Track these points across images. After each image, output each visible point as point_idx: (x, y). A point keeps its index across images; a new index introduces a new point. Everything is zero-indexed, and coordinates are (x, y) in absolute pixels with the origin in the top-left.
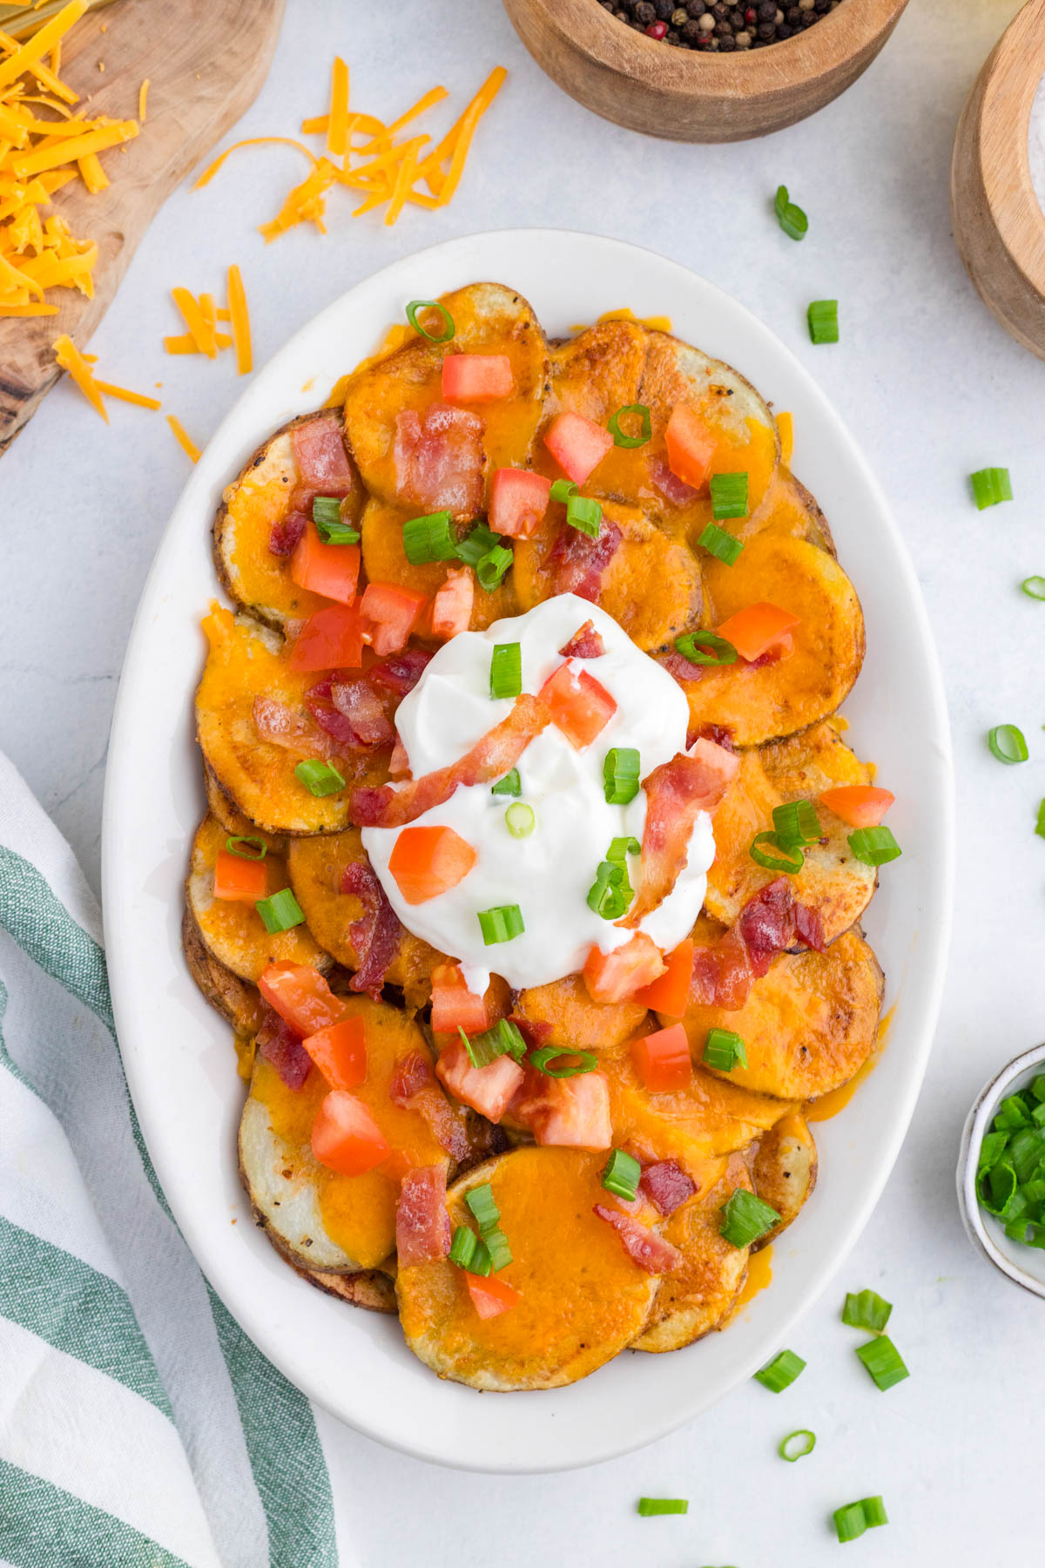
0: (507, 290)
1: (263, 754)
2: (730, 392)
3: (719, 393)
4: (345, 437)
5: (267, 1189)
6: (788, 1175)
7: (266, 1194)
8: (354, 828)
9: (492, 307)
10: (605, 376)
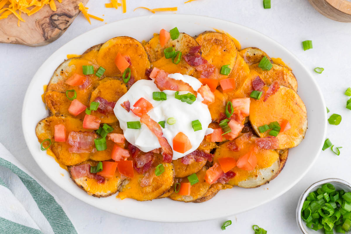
0: (37, 126)
1: (155, 184)
2: (62, 70)
3: (62, 73)
4: (76, 166)
5: (260, 181)
6: (254, 54)
7: (261, 181)
8: (173, 162)
9: (42, 130)
10: (59, 102)
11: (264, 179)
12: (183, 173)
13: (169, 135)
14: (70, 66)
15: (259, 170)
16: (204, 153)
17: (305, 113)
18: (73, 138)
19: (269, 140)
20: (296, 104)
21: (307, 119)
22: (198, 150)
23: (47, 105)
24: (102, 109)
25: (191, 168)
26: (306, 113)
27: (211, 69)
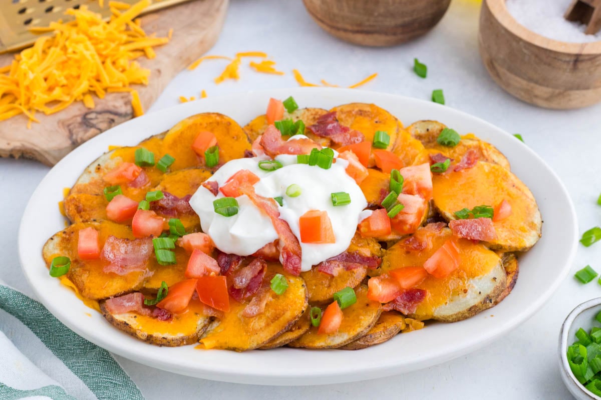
0: (47, 243)
1: (270, 313)
2: (99, 165)
3: (99, 169)
4: (115, 296)
5: (474, 298)
6: (428, 130)
7: (476, 298)
8: (302, 275)
9: (54, 249)
10: (90, 207)
11: (480, 293)
12: (323, 294)
13: (292, 215)
14: (112, 158)
15: (468, 281)
16: (361, 256)
17: (532, 200)
18: (113, 248)
19: (476, 222)
20: (514, 186)
21: (539, 210)
22: (349, 252)
23: (68, 212)
24: (167, 207)
25: (339, 281)
26: (534, 200)
27: (356, 138)
